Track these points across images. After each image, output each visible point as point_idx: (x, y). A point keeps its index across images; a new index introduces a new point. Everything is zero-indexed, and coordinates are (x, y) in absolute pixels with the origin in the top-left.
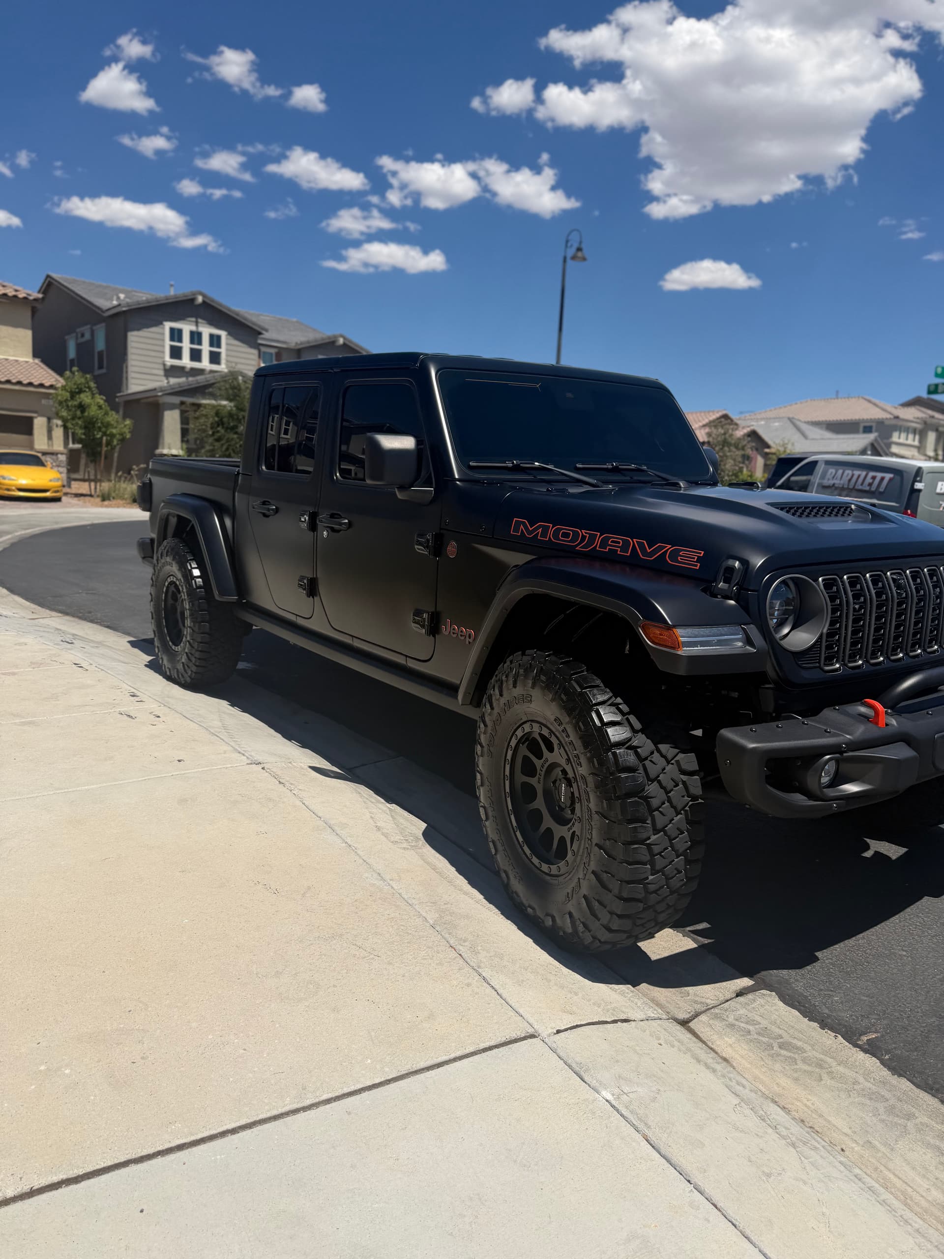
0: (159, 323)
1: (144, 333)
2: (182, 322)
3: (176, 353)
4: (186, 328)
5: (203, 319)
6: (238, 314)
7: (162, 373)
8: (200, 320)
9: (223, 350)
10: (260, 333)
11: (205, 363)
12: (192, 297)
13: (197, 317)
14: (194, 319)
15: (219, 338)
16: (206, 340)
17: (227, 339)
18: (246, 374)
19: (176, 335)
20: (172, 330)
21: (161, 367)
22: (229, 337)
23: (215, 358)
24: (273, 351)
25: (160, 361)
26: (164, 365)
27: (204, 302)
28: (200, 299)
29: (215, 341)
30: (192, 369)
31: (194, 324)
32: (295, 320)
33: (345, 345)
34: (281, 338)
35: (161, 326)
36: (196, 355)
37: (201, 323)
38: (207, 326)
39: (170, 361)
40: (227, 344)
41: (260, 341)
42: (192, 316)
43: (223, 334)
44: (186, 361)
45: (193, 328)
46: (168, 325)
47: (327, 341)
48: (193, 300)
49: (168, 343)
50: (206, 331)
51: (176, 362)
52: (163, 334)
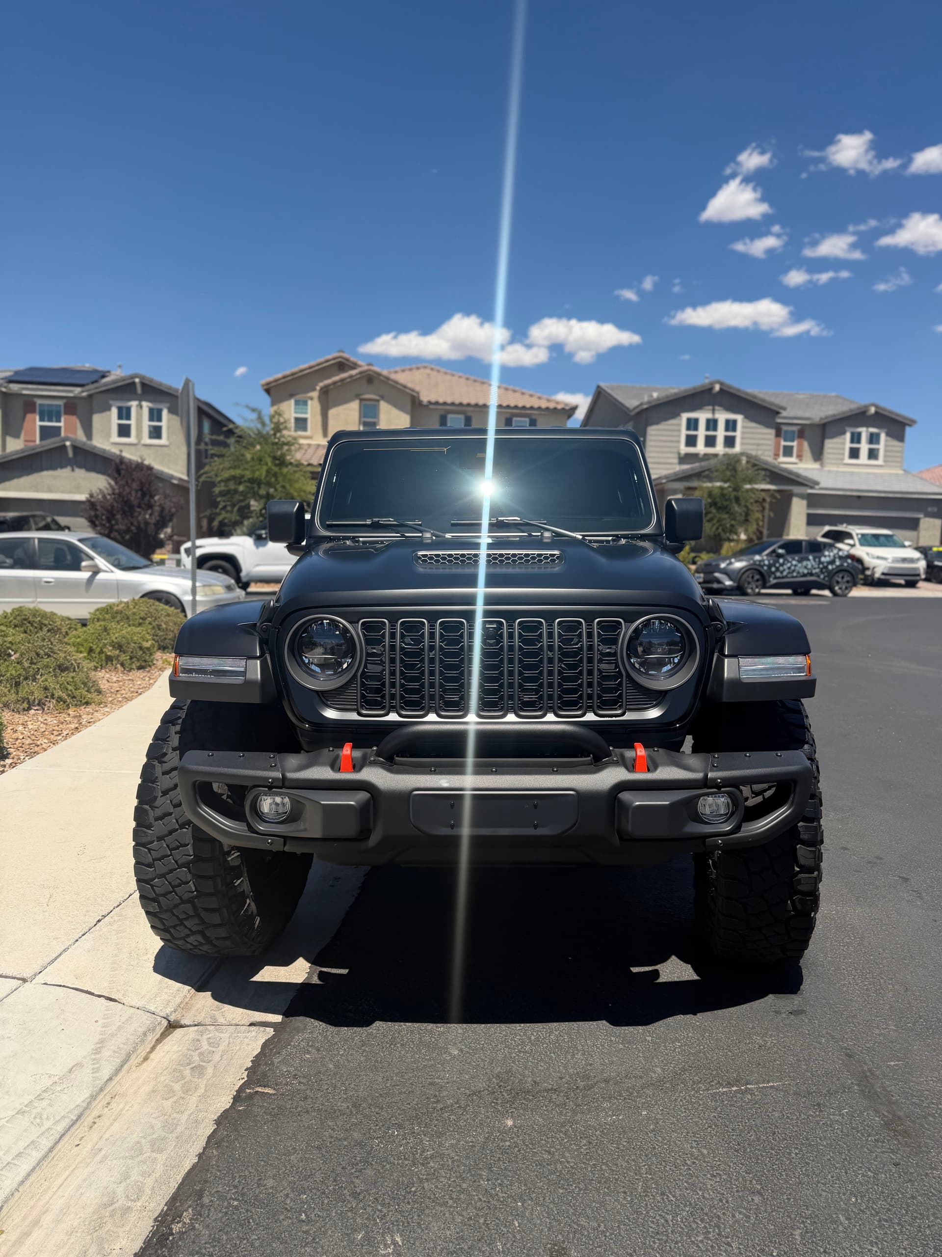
0: (676, 415)
1: (664, 426)
2: (699, 411)
3: (691, 441)
4: (703, 416)
5: (721, 405)
6: (755, 397)
7: (676, 461)
8: (717, 408)
9: (738, 434)
10: (778, 413)
11: (720, 448)
12: (710, 386)
13: (713, 405)
14: (711, 407)
15: (735, 422)
16: (721, 425)
17: (743, 422)
18: (751, 455)
19: (693, 424)
20: (689, 421)
21: (676, 456)
22: (746, 420)
23: (730, 442)
24: (795, 428)
25: (675, 450)
26: (679, 454)
27: (721, 390)
28: (717, 387)
29: (731, 425)
30: (705, 455)
31: (711, 412)
32: (833, 394)
33: (876, 413)
34: (807, 415)
35: (679, 418)
36: (710, 441)
37: (718, 410)
38: (724, 412)
39: (684, 449)
40: (743, 427)
41: (779, 421)
42: (709, 405)
43: (739, 418)
44: (701, 448)
45: (709, 416)
46: (685, 416)
47: (857, 411)
48: (711, 389)
49: (684, 432)
50: (722, 417)
51: (691, 450)
52: (680, 425)
